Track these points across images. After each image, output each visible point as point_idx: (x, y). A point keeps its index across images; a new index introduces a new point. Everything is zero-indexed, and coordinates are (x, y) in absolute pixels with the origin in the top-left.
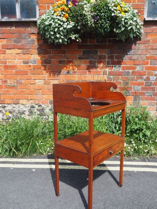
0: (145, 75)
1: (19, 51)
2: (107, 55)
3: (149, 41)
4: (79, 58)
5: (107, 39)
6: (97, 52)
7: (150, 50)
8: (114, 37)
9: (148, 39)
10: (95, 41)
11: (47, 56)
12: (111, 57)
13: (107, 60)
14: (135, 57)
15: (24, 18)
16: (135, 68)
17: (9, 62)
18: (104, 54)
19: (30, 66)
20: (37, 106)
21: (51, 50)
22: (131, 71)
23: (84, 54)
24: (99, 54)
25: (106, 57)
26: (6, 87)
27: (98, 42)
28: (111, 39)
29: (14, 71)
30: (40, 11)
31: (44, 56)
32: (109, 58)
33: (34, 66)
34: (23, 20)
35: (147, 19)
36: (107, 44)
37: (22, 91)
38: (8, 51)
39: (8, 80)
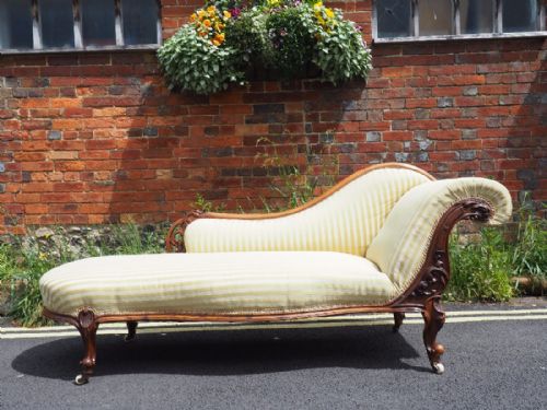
0: (385, 150)
1: (121, 110)
2: (304, 114)
3: (385, 82)
4: (248, 122)
5: (303, 81)
6: (283, 109)
7: (389, 102)
8: (315, 77)
9: (383, 78)
10: (279, 85)
11: (179, 118)
12: (313, 118)
13: (305, 123)
14: (361, 115)
15: (132, 44)
16: (363, 137)
17: (99, 134)
18: (297, 111)
19: (144, 141)
20: (158, 227)
21: (188, 106)
22: (355, 144)
23: (256, 112)
24: (287, 111)
25: (301, 117)
26: (92, 187)
27: (284, 87)
28: (311, 80)
29: (108, 152)
30: (166, 31)
31: (172, 118)
32: (309, 118)
33: (152, 141)
34: (131, 47)
35: (377, 40)
36: (303, 90)
37: (127, 195)
38: (97, 112)
39: (95, 173)
